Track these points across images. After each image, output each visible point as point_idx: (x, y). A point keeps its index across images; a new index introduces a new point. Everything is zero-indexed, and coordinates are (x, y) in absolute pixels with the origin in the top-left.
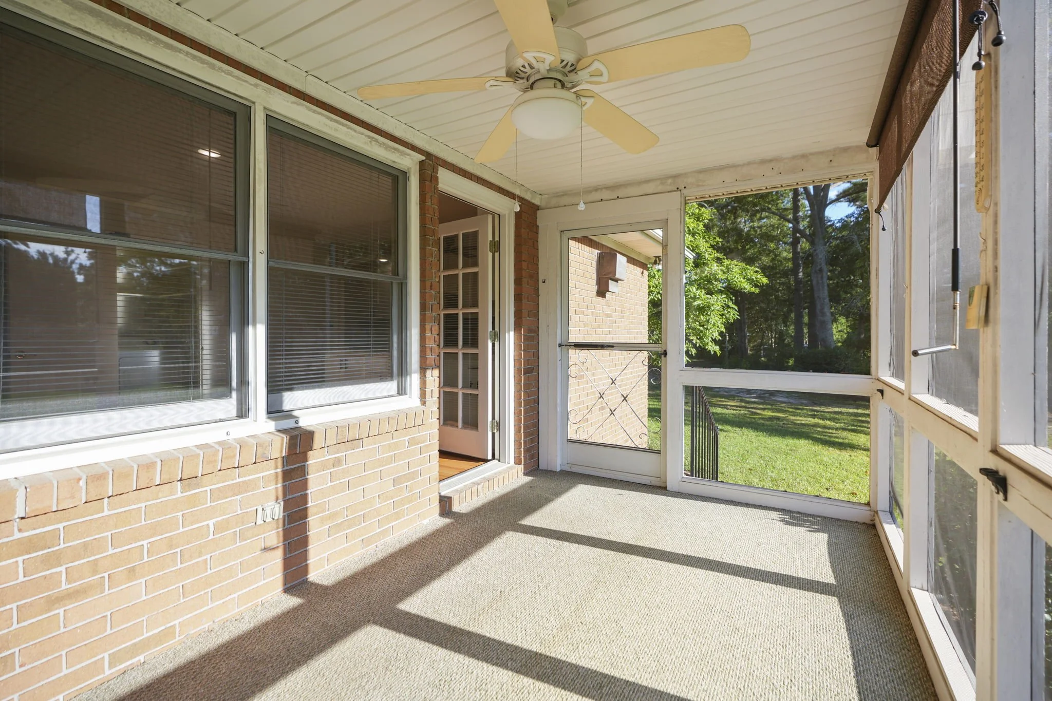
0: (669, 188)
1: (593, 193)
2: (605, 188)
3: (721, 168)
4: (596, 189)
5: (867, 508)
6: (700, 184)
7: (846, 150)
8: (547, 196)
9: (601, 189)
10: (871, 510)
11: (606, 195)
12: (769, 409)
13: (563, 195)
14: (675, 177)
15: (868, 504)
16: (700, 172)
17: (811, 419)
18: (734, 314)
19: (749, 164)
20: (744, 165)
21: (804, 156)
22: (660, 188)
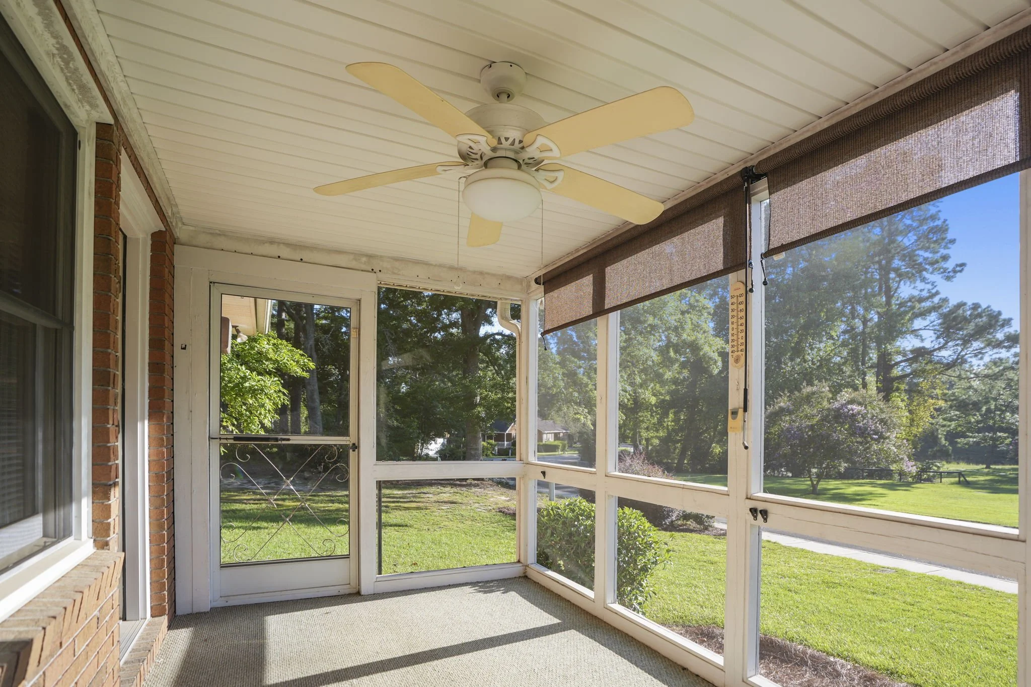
0: (364, 267)
1: (267, 245)
2: (283, 243)
3: (417, 262)
4: (272, 242)
5: (521, 565)
6: (396, 272)
7: (509, 278)
8: (191, 228)
9: (279, 243)
10: (523, 566)
11: (285, 252)
12: (289, 499)
13: (220, 235)
14: (370, 257)
15: (519, 562)
16: (396, 259)
17: (331, 505)
18: (284, 399)
19: (440, 266)
20: (435, 265)
21: (481, 273)
22: (353, 264)
